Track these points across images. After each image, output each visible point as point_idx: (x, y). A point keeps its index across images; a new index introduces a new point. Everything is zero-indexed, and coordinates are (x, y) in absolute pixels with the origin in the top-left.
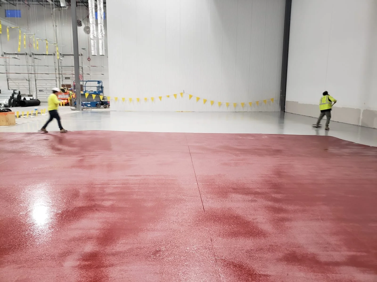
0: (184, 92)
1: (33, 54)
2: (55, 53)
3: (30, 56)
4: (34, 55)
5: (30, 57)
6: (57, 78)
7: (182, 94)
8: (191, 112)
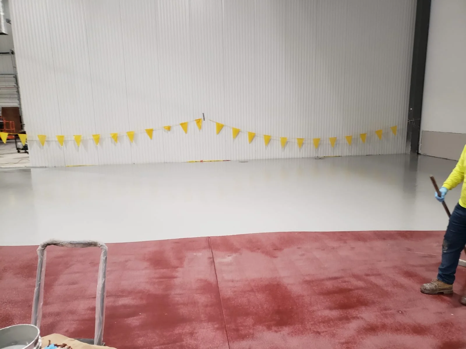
0: (204, 118)
7: (199, 121)
8: (223, 161)
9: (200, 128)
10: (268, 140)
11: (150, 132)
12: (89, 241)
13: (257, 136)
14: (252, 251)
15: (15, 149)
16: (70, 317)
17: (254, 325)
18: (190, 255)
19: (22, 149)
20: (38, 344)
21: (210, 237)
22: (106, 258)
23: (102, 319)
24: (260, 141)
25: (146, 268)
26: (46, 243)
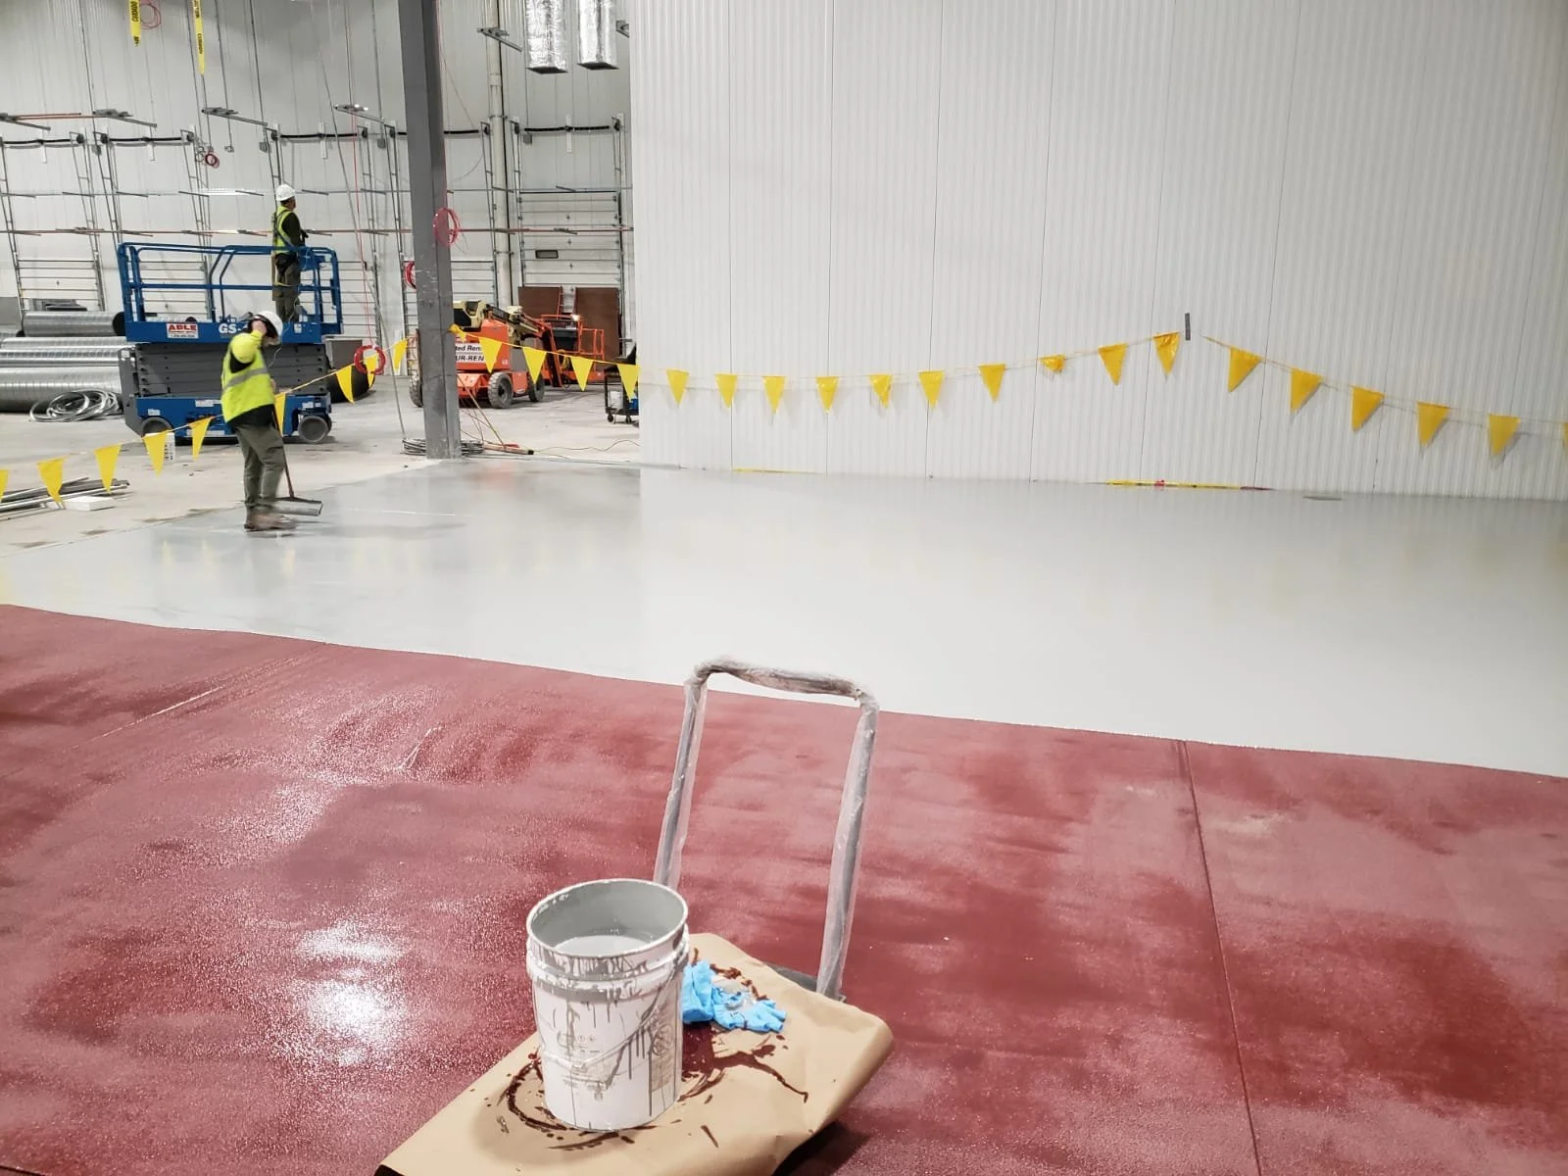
0: (1188, 332)
1: (393, 135)
2: (488, 121)
3: (383, 144)
4: (397, 136)
5: (381, 151)
6: (498, 253)
7: (1169, 342)
8: (1243, 488)
9: (1170, 365)
10: (1436, 423)
11: (994, 375)
12: (827, 677)
13: (1392, 406)
14: (1349, 816)
15: (603, 409)
16: (743, 901)
17: (1347, 1067)
18: (1111, 788)
19: (621, 412)
20: (681, 944)
21: (1184, 743)
22: (873, 736)
23: (845, 922)
24: (1398, 428)
25: (965, 803)
26: (709, 666)
